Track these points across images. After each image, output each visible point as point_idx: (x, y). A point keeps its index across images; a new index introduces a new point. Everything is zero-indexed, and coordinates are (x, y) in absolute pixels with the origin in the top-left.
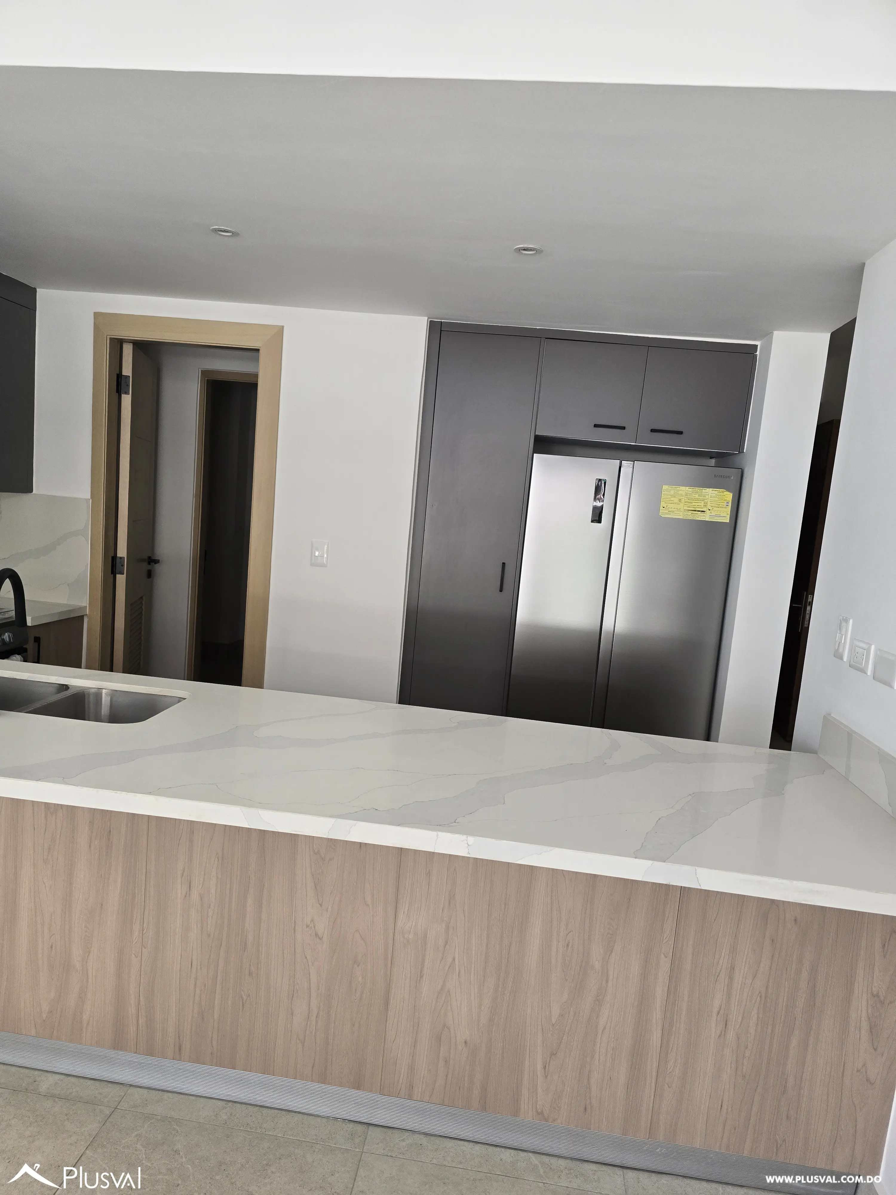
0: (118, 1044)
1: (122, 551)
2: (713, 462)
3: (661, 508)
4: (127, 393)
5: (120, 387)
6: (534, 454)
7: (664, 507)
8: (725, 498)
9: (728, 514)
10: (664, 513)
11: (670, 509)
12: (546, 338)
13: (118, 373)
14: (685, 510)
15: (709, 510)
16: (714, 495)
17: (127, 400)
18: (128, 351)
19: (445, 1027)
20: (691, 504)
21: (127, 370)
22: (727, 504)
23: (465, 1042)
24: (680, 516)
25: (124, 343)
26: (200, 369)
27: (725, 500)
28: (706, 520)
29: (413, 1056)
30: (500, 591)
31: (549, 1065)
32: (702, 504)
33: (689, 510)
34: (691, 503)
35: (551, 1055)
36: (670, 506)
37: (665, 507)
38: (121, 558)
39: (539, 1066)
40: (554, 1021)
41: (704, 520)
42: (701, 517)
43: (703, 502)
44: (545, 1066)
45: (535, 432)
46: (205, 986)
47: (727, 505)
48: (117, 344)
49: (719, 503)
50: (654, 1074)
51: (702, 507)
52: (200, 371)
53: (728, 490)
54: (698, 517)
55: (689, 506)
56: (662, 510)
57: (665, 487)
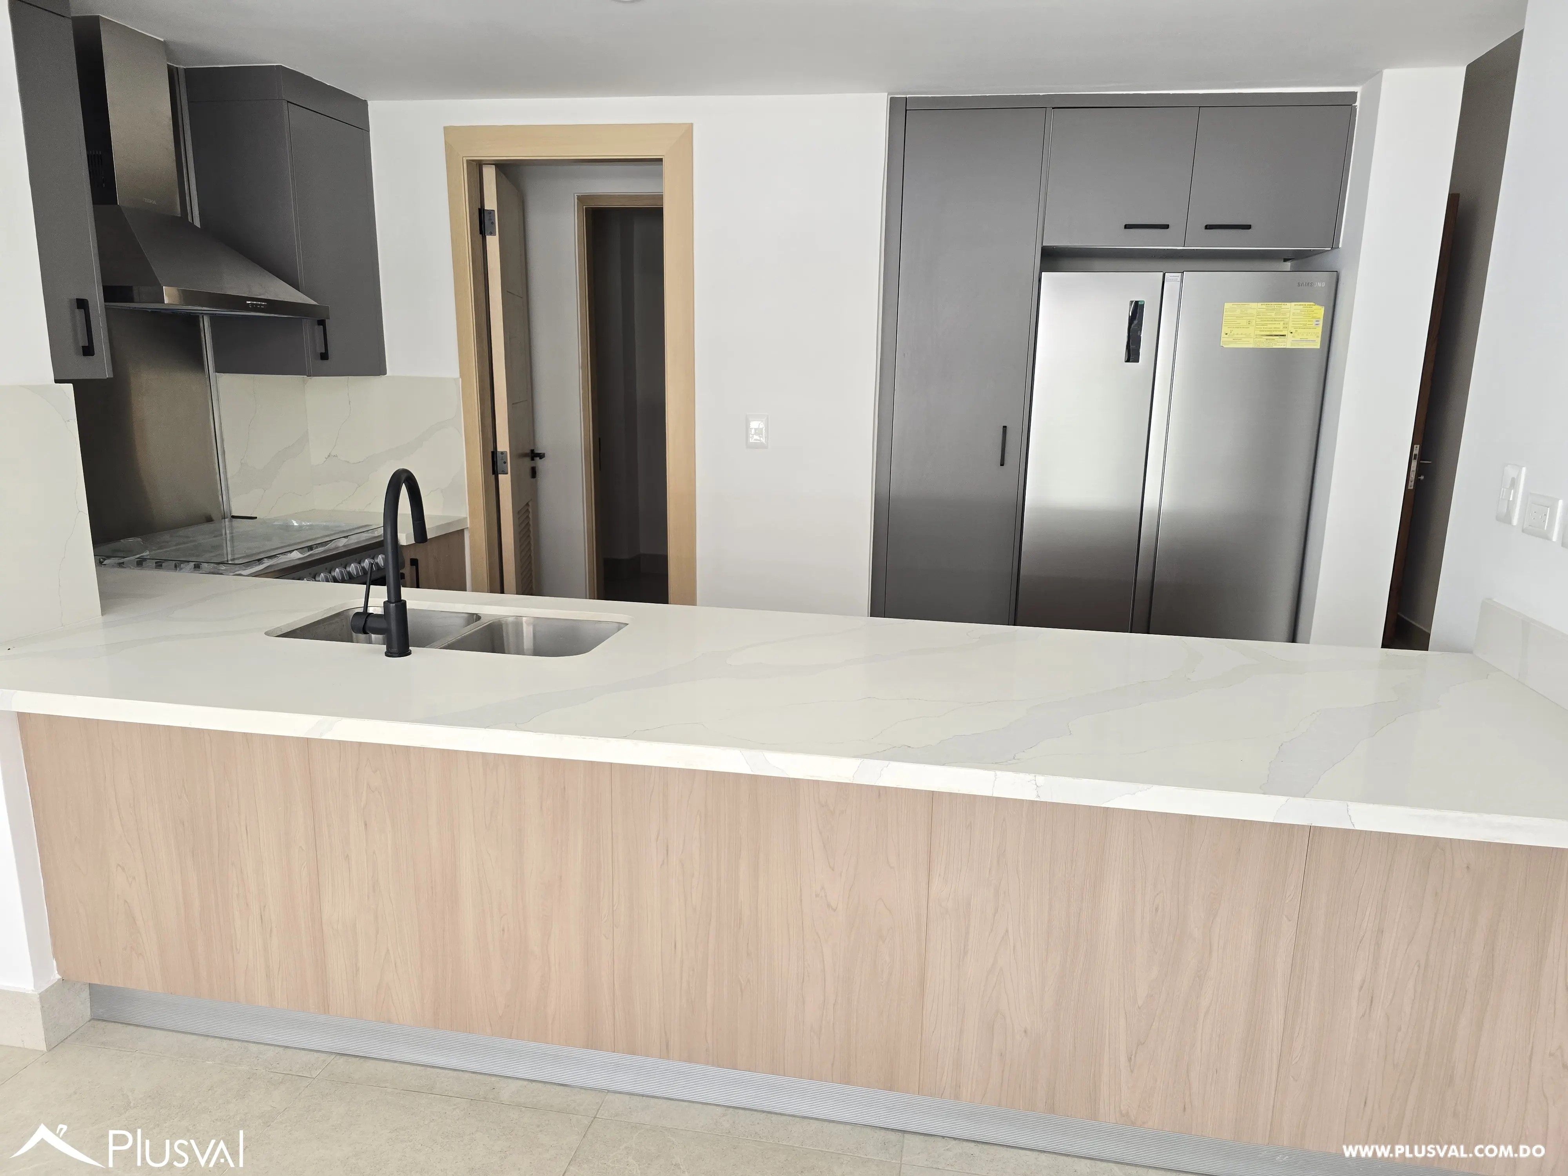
0: (592, 1043)
1: (503, 445)
2: (1288, 265)
3: (1223, 335)
4: (492, 233)
5: (483, 226)
6: (1043, 273)
7: (1226, 334)
8: (1315, 315)
9: (1318, 337)
10: (1227, 342)
11: (1236, 336)
12: (1053, 108)
13: (480, 207)
14: (1256, 335)
15: (1291, 333)
16: (1299, 311)
17: (493, 243)
18: (490, 175)
19: (999, 1014)
20: (1265, 327)
21: (491, 203)
22: (1317, 323)
23: (1025, 1032)
24: (1250, 344)
25: (483, 165)
26: (575, 195)
27: (1313, 318)
28: (1287, 347)
29: (959, 1049)
30: (1001, 465)
31: (1135, 1056)
32: (1281, 325)
33: (1262, 335)
34: (1266, 324)
35: (1138, 1045)
36: (1235, 331)
37: (1229, 333)
38: (502, 453)
39: (1123, 1059)
40: (1140, 1003)
41: (1285, 347)
42: (1279, 344)
43: (1282, 323)
44: (1131, 1058)
45: (1042, 244)
46: (693, 970)
47: (1316, 325)
48: (476, 167)
49: (1305, 323)
50: (1275, 1066)
51: (1281, 329)
52: (576, 197)
53: (1317, 303)
54: (1275, 344)
55: (1262, 329)
56: (1224, 338)
57: (1227, 305)
